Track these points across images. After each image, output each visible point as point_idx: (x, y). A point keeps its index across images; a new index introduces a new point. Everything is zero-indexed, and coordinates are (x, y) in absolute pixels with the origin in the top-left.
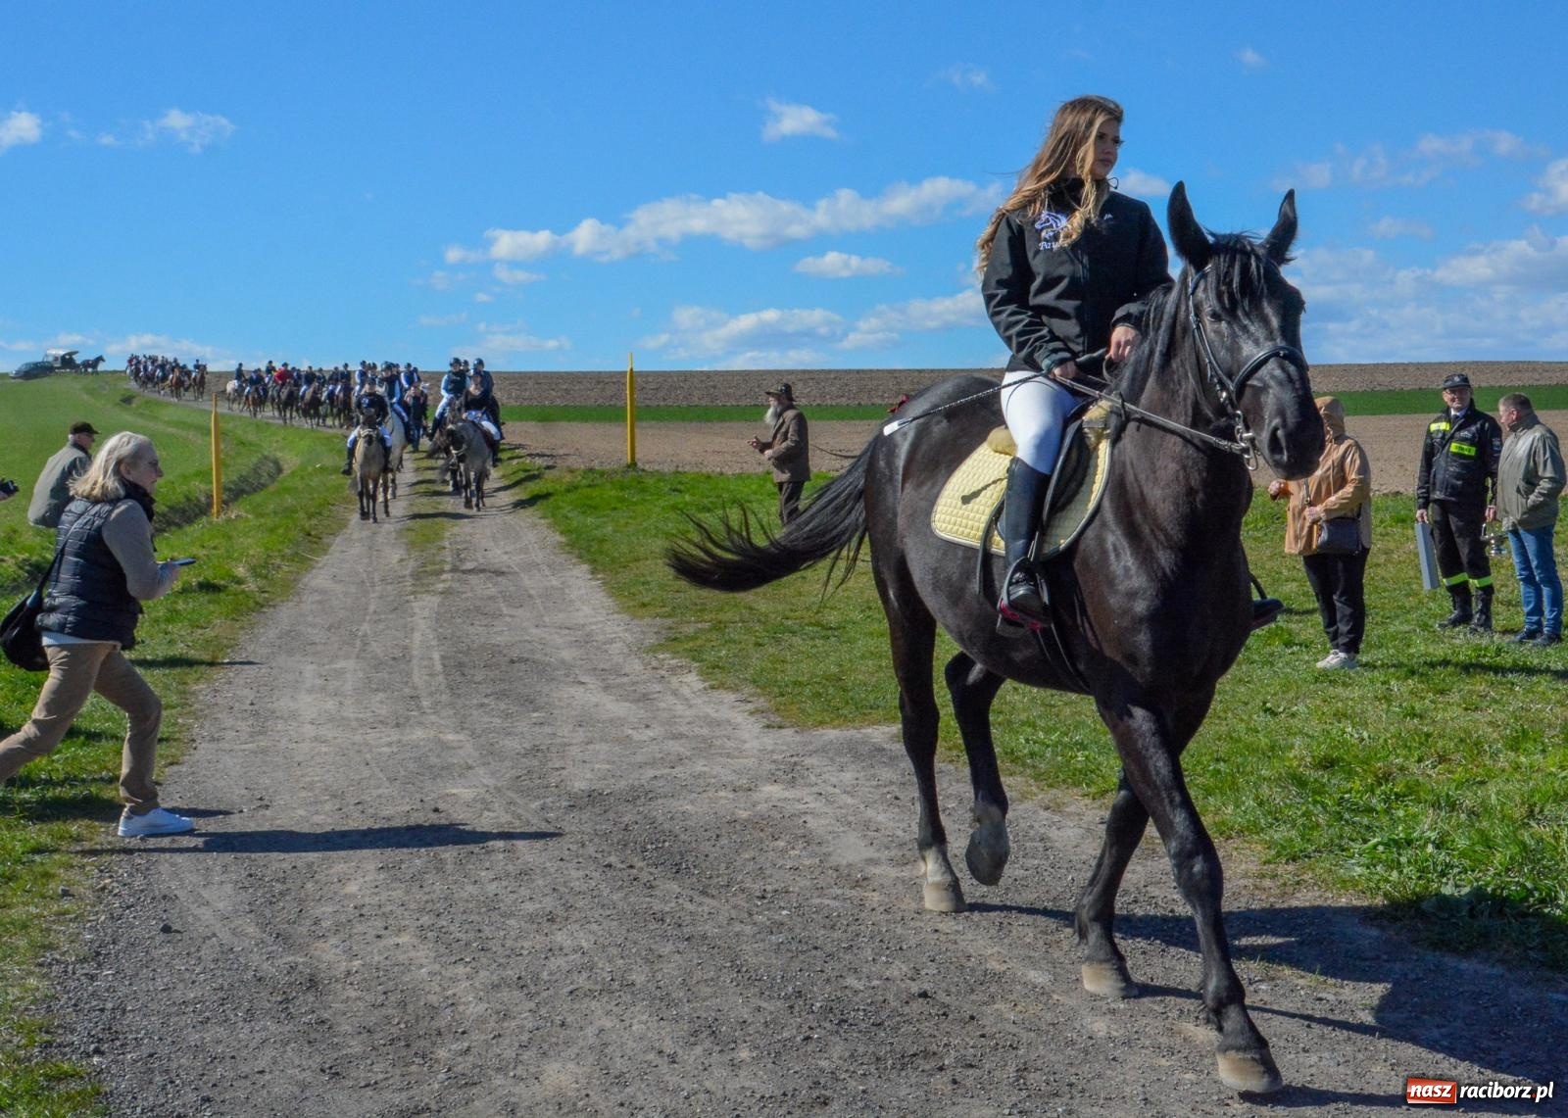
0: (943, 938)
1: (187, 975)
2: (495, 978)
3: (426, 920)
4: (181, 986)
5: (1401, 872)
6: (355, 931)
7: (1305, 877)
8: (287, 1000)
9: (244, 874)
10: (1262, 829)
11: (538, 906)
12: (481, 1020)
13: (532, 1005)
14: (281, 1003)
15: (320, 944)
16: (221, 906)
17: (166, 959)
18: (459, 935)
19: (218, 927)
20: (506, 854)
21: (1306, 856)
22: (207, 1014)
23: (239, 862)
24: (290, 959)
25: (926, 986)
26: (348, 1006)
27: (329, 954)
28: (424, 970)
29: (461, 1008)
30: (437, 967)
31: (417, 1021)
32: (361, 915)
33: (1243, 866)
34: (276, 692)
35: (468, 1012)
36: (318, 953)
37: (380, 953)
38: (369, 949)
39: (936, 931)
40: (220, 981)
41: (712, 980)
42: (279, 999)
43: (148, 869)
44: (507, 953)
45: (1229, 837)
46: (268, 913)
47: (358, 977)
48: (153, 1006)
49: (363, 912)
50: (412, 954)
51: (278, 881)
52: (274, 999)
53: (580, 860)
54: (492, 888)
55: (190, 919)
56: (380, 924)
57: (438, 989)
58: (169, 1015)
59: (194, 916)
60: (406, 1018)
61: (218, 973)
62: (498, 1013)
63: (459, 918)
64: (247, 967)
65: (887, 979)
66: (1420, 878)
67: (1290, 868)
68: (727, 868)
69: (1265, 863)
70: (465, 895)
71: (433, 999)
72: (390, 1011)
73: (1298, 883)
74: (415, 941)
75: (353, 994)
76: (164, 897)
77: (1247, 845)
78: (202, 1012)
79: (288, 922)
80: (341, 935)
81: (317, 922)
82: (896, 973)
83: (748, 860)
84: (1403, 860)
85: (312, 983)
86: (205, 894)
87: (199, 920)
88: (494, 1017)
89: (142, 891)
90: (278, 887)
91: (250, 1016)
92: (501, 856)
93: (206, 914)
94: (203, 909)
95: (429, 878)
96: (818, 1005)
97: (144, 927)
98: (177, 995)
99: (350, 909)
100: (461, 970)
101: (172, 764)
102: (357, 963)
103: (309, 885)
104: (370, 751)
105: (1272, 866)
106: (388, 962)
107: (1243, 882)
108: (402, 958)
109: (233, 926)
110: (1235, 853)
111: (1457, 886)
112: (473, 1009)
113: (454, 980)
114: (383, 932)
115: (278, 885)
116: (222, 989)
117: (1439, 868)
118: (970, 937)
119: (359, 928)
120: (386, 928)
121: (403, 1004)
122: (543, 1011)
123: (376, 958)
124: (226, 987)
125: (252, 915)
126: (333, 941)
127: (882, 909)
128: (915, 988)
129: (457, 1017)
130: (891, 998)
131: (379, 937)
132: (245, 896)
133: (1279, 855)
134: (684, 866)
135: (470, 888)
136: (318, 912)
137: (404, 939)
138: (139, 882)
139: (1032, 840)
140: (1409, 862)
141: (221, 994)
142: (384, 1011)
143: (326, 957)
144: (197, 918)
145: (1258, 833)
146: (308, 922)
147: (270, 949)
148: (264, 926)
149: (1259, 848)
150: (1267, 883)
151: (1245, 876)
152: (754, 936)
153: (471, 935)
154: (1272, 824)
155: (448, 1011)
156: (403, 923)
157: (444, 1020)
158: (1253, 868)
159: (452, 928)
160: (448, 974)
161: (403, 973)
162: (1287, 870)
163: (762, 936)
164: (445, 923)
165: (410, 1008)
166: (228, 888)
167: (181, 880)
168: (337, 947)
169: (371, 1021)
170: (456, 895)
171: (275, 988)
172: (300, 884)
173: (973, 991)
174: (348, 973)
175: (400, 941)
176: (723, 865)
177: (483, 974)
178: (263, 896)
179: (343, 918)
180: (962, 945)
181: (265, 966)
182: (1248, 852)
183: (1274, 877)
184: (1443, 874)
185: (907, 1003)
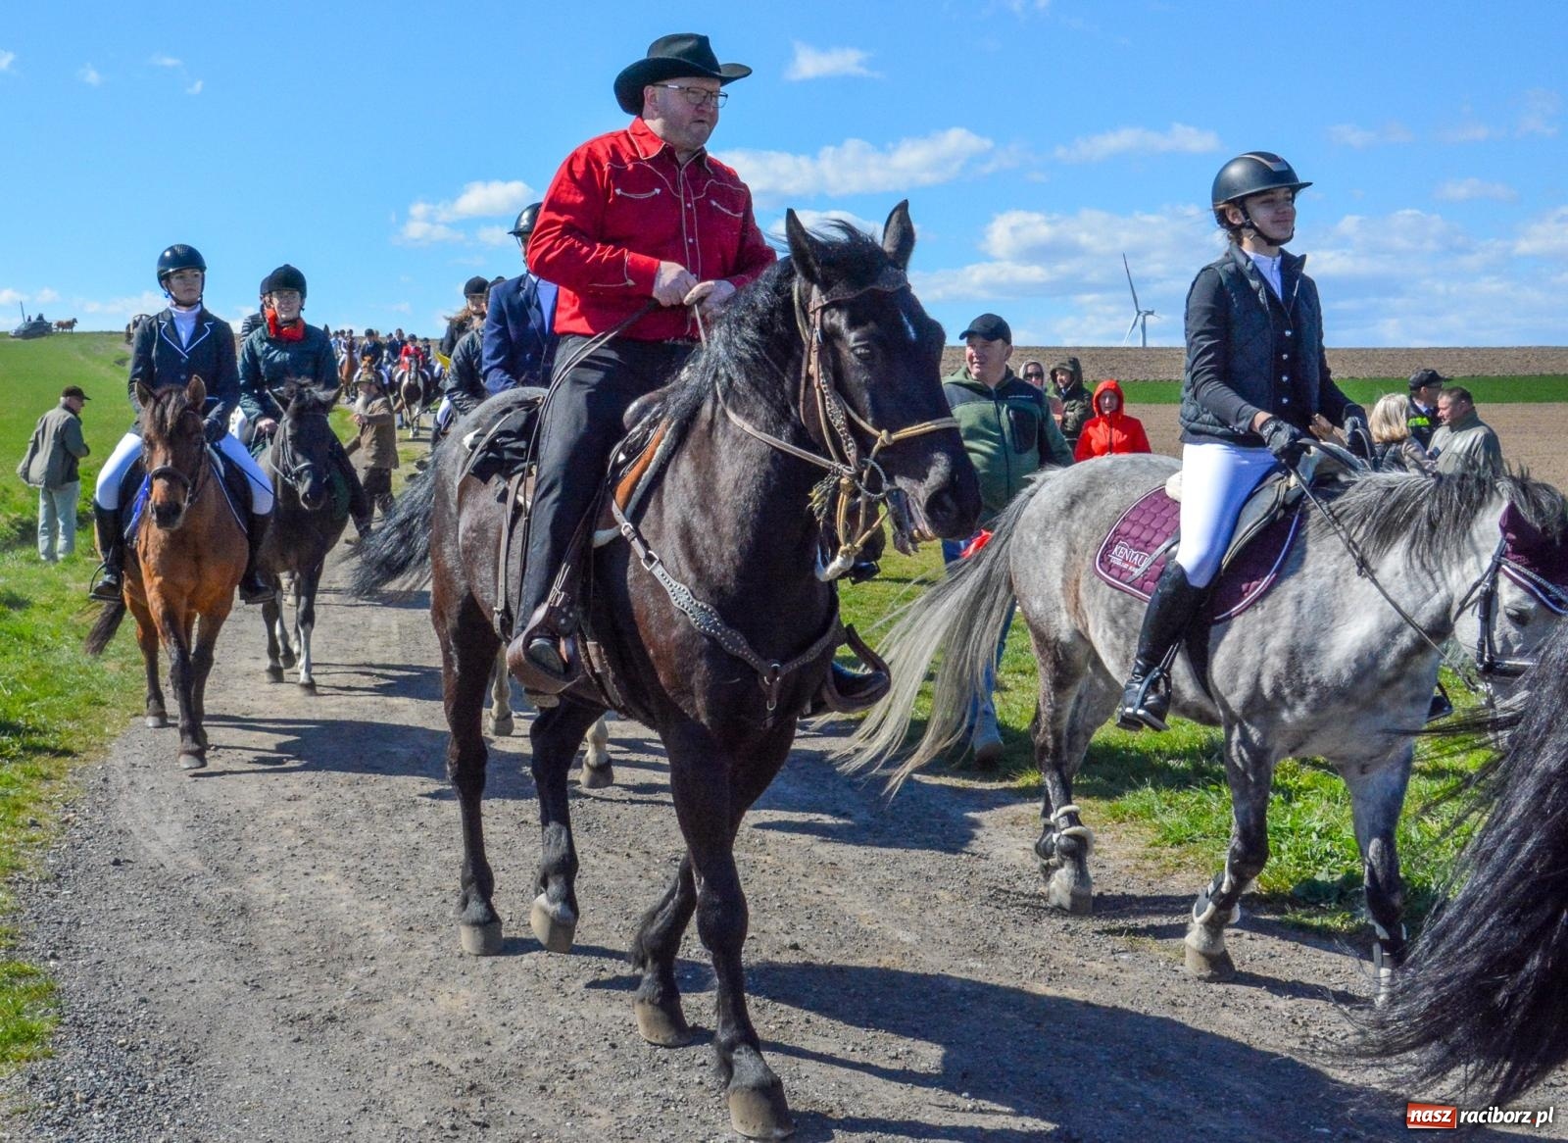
0: (825, 898)
1: (135, 898)
2: (405, 913)
3: (350, 862)
4: (128, 907)
5: (1280, 859)
6: (286, 868)
7: (1188, 860)
8: (220, 924)
9: (193, 814)
10: (1155, 815)
11: (453, 854)
12: (389, 949)
13: (435, 938)
14: (214, 926)
15: (254, 878)
16: (169, 841)
17: (117, 884)
18: (377, 876)
19: (164, 858)
20: (432, 808)
21: (1191, 841)
22: (150, 932)
23: (189, 804)
24: (227, 889)
25: (799, 940)
26: (275, 931)
27: (261, 887)
28: (343, 905)
29: (373, 938)
30: (355, 902)
31: (332, 947)
32: (293, 855)
33: (1129, 849)
34: (239, 653)
35: (379, 942)
36: (252, 885)
37: (306, 888)
38: (297, 883)
39: (818, 892)
40: (164, 905)
41: (602, 924)
42: (213, 922)
43: (107, 807)
44: (421, 893)
45: (1123, 821)
46: (210, 849)
47: (285, 908)
48: (103, 922)
49: (295, 852)
50: (335, 890)
51: (222, 822)
52: (208, 922)
53: (500, 816)
54: (414, 837)
55: (142, 852)
56: (309, 863)
57: (354, 920)
58: (117, 931)
59: (145, 849)
60: (323, 944)
61: (162, 898)
62: (404, 943)
63: (382, 861)
64: (187, 895)
65: (764, 932)
66: (1298, 865)
67: (1175, 851)
68: (635, 829)
69: (1151, 846)
70: (389, 842)
71: (350, 930)
72: (310, 938)
73: (1179, 865)
74: (338, 879)
75: (278, 922)
76: (120, 832)
77: (1137, 828)
78: (145, 930)
79: (228, 858)
80: (274, 872)
81: (253, 859)
82: (773, 927)
83: (656, 823)
84: (1284, 847)
85: (244, 910)
86: (158, 830)
87: (149, 852)
88: (401, 947)
89: (101, 825)
90: (222, 827)
91: (187, 935)
92: (427, 810)
93: (156, 848)
94: (154, 843)
95: (360, 825)
96: (695, 950)
97: (99, 855)
98: (126, 915)
99: (285, 850)
100: (376, 905)
101: (136, 715)
102: (285, 895)
103: (250, 828)
104: (320, 711)
105: (1157, 849)
106: (312, 896)
107: (1125, 863)
108: (325, 892)
109: (178, 859)
110: (1124, 836)
111: (1330, 873)
112: (383, 938)
113: (369, 914)
114: (310, 870)
115: (222, 826)
116: (164, 911)
117: (1318, 856)
118: (850, 898)
119: (290, 866)
120: (314, 867)
121: (321, 932)
122: (445, 944)
123: (302, 892)
124: (168, 910)
125: (196, 851)
126: (267, 875)
127: (772, 871)
128: (787, 940)
129: (368, 945)
130: (763, 947)
131: (306, 874)
132: (191, 835)
133: (1165, 838)
134: (595, 825)
135: (395, 837)
136: (255, 851)
137: (329, 877)
138: (98, 818)
139: (931, 816)
140: (1289, 849)
141: (164, 916)
142: (304, 937)
143: (258, 889)
144: (147, 851)
145: (1150, 818)
146: (245, 859)
147: (209, 880)
148: (206, 860)
149: (1149, 831)
150: (1149, 864)
151: (1130, 856)
152: (647, 889)
153: (389, 877)
154: (1165, 810)
155: (361, 939)
156: (329, 864)
157: (354, 949)
158: (1139, 850)
159: (373, 870)
160: (364, 909)
161: (325, 906)
162: (1170, 853)
163: (654, 890)
164: (367, 866)
165: (328, 936)
166: (178, 827)
167: (137, 818)
168: (268, 881)
169: (292, 945)
170: (381, 842)
171: (210, 913)
172: (241, 825)
173: (842, 946)
174: (276, 904)
175: (324, 878)
176: (631, 827)
177: (395, 910)
178: (208, 835)
179: (277, 857)
180: (840, 905)
181: (204, 894)
182: (1137, 835)
183: (1157, 858)
184: (1321, 862)
185: (778, 953)
